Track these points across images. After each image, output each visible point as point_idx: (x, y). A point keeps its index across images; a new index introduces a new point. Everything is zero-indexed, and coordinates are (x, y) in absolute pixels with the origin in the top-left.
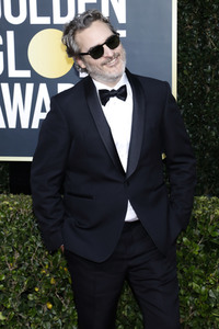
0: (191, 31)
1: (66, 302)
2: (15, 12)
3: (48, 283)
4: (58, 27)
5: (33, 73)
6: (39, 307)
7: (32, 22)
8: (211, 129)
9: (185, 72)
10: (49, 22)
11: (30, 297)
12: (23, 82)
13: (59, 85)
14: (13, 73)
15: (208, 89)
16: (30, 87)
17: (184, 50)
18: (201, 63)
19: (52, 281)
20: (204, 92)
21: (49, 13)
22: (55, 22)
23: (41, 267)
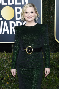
0: (46, 7)
1: (12, 82)
3: (7, 77)
6: (5, 83)
7: (2, 4)
8: (52, 34)
9: (45, 18)
10: (7, 4)
11: (3, 81)
13: (10, 22)
15: (51, 23)
16: (2, 22)
17: (44, 12)
18: (49, 15)
19: (9, 76)
20: (50, 23)
21: (7, 2)
22: (9, 4)
23: (5, 72)
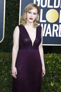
2: (44, 4)
4: (55, 9)
5: (47, 21)
12: (44, 23)
14: (41, 21)
